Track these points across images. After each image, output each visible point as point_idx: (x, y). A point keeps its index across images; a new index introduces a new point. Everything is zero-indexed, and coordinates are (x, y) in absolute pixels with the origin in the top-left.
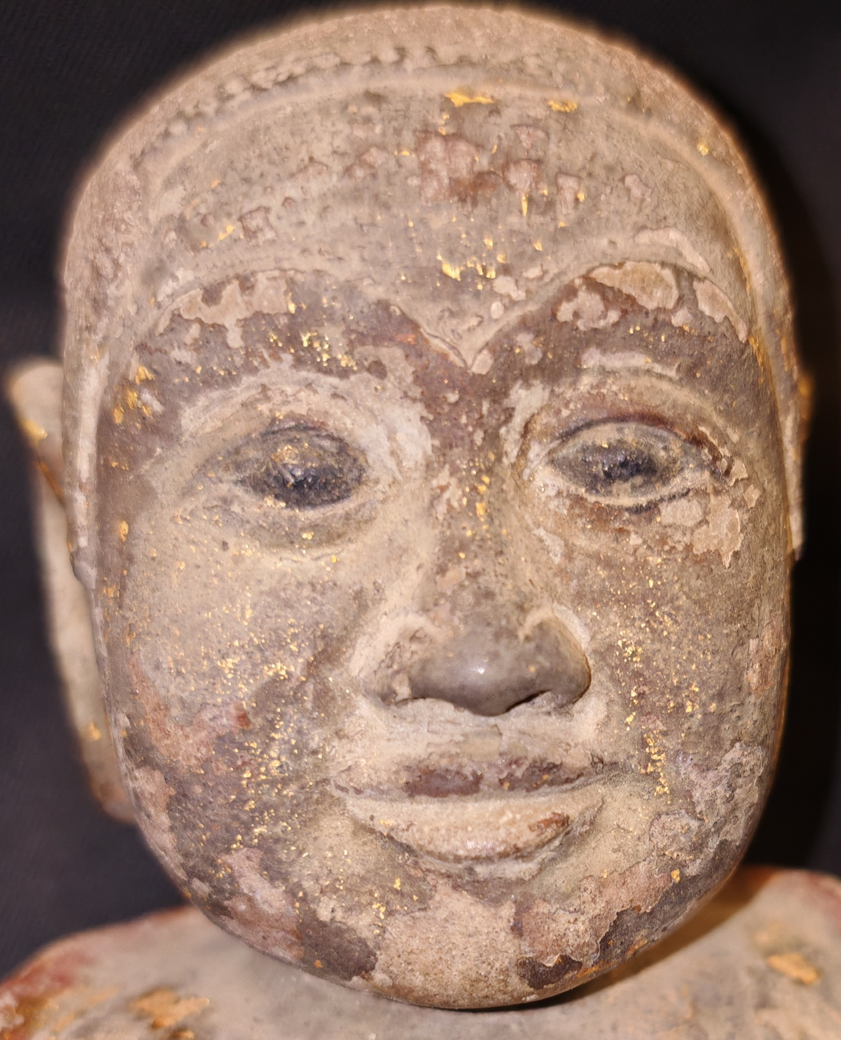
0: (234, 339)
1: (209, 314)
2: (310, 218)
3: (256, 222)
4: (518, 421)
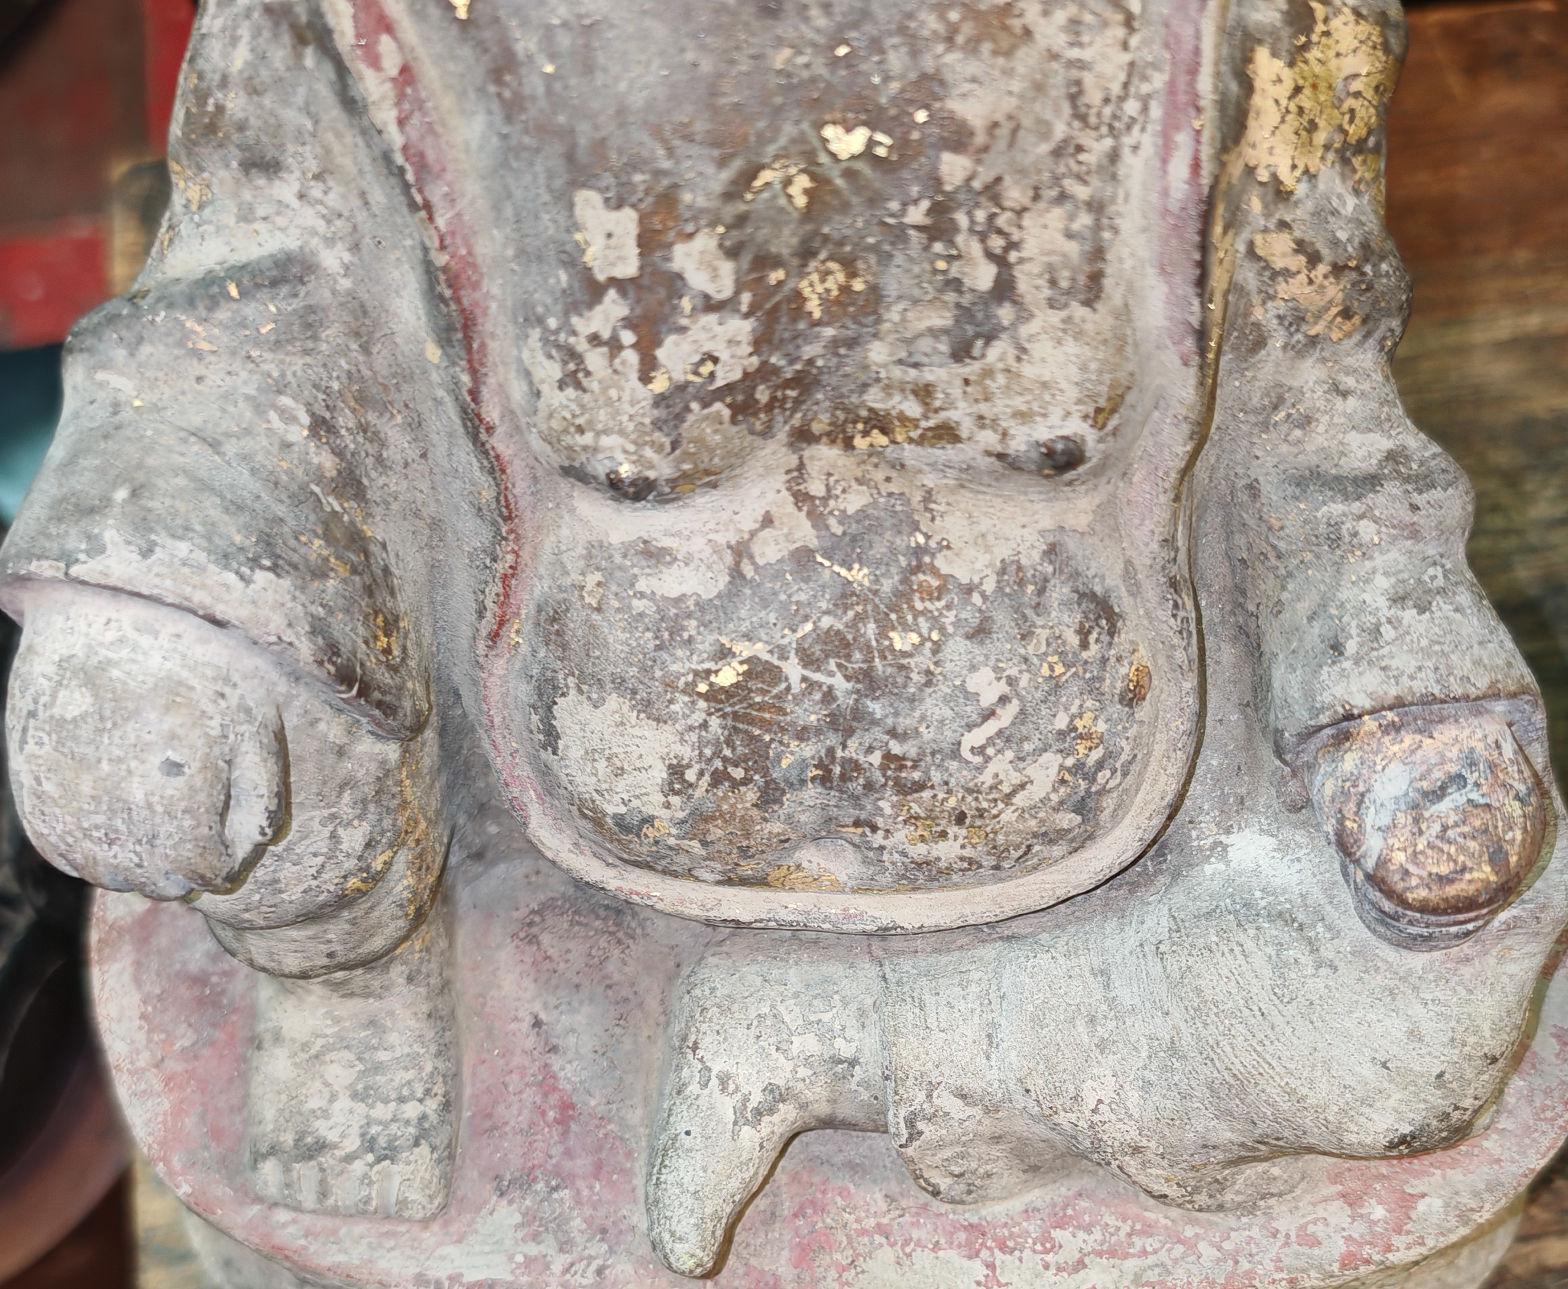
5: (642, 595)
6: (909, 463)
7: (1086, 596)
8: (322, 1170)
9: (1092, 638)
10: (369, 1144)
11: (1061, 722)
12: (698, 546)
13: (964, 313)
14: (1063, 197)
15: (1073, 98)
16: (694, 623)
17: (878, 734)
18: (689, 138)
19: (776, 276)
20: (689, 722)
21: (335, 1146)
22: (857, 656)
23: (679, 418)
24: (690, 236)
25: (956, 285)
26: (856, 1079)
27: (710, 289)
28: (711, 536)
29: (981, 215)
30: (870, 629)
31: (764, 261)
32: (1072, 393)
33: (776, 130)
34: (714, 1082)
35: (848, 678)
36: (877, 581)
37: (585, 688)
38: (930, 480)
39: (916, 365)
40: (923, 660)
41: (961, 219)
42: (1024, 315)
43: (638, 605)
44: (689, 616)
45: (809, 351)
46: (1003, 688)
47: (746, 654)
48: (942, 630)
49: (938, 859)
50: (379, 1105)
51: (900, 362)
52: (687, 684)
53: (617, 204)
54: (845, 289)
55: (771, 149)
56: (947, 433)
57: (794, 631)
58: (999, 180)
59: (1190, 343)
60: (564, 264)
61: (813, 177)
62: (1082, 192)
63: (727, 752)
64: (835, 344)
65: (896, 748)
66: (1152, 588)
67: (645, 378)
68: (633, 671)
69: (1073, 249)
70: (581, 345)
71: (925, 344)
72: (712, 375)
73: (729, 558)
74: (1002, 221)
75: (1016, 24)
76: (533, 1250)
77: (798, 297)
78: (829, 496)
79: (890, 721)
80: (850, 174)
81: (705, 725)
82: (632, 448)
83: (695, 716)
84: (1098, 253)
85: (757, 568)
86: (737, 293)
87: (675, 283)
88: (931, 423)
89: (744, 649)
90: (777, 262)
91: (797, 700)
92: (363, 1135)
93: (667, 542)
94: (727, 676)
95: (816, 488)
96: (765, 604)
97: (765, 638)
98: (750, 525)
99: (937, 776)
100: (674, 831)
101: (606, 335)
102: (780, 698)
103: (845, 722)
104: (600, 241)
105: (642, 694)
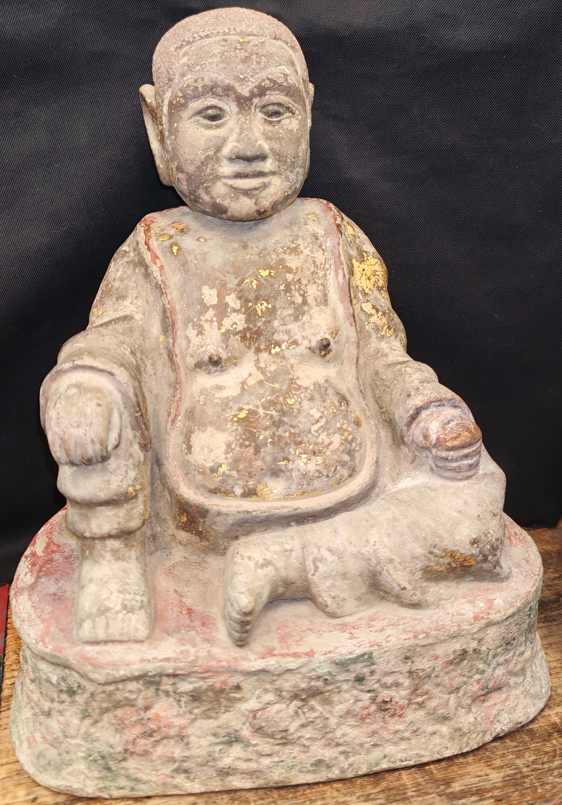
0: (200, 90)
1: (195, 85)
2: (214, 66)
3: (204, 66)
4: (254, 105)
5: (217, 398)
6: (286, 356)
7: (338, 393)
8: (107, 618)
9: (343, 404)
10: (125, 607)
11: (338, 425)
12: (232, 383)
13: (296, 309)
14: (315, 282)
15: (314, 263)
16: (232, 403)
17: (287, 427)
18: (229, 273)
19: (250, 304)
20: (232, 429)
21: (112, 609)
22: (278, 406)
23: (228, 339)
24: (230, 294)
25: (293, 303)
26: (293, 556)
27: (235, 307)
28: (235, 381)
29: (297, 286)
30: (281, 399)
31: (247, 301)
32: (325, 327)
33: (248, 271)
34: (246, 559)
35: (277, 412)
36: (281, 386)
37: (200, 428)
38: (292, 361)
39: (285, 325)
40: (297, 406)
41: (293, 288)
42: (311, 308)
43: (216, 401)
44: (230, 401)
45: (259, 324)
46: (320, 414)
47: (247, 409)
48: (301, 398)
49: (309, 472)
50: (128, 595)
51: (282, 325)
52: (231, 419)
53: (211, 288)
54: (267, 308)
55: (247, 275)
56: (295, 343)
57: (260, 401)
58: (300, 279)
59: (352, 319)
60: (198, 304)
61: (257, 281)
62: (320, 282)
63: (244, 437)
64: (265, 322)
65: (293, 431)
66: (356, 394)
67: (219, 329)
68: (215, 418)
69: (319, 293)
70: (203, 323)
71: (288, 319)
72: (236, 328)
73: (240, 385)
74: (302, 287)
75: (299, 250)
76: (183, 648)
77: (255, 309)
78: (266, 367)
79: (290, 423)
80: (265, 280)
82: (215, 348)
83: (234, 428)
84: (325, 295)
85: (248, 386)
86: (241, 308)
87: (227, 305)
88: (291, 341)
89: (246, 407)
90: (250, 301)
91: (263, 418)
92: (122, 604)
93: (223, 384)
94: (242, 415)
95: (262, 365)
96: (251, 395)
97: (252, 403)
98: (245, 376)
99: (305, 439)
100: (229, 468)
101: (209, 319)
102: (258, 419)
103: (277, 424)
104: (208, 297)
105: (218, 424)
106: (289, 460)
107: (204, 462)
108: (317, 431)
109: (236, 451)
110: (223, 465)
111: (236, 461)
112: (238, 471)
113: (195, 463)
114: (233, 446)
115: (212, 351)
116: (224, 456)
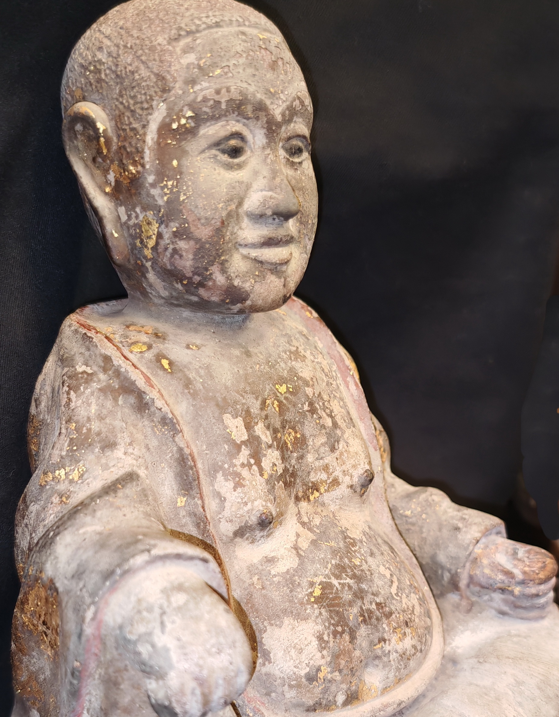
0: (224, 106)
1: (217, 98)
5: (275, 576)
6: (326, 502)
9: (395, 554)
11: (408, 582)
12: (282, 551)
13: (329, 435)
14: (335, 397)
16: (297, 577)
17: (370, 596)
18: (246, 392)
19: (279, 435)
20: (315, 615)
22: (349, 570)
23: (273, 487)
24: (257, 423)
25: (323, 427)
27: (267, 441)
28: (285, 547)
29: (321, 404)
30: (346, 560)
31: (275, 431)
33: (265, 388)
35: (351, 579)
36: (338, 544)
37: (273, 622)
38: (332, 508)
39: (322, 458)
40: (365, 566)
41: (317, 406)
42: (343, 431)
43: (275, 579)
44: (294, 575)
46: (388, 572)
47: (319, 581)
48: (363, 555)
49: (406, 650)
51: (317, 459)
52: (307, 600)
53: (235, 416)
54: (295, 438)
55: (266, 394)
56: (336, 482)
57: (327, 568)
60: (225, 441)
61: (278, 401)
63: (332, 622)
64: (297, 459)
65: (377, 600)
67: (262, 475)
68: (287, 604)
70: (239, 469)
71: (322, 450)
72: (276, 471)
73: (294, 552)
74: (326, 405)
77: (285, 442)
78: (310, 521)
79: (370, 590)
80: (286, 398)
81: (320, 614)
82: (264, 503)
83: (316, 612)
85: (304, 551)
86: (273, 441)
88: (331, 480)
89: (318, 580)
90: (278, 431)
91: (342, 591)
93: (273, 554)
94: (318, 592)
96: (313, 562)
97: (320, 573)
98: (294, 539)
99: (393, 608)
100: (329, 669)
101: (246, 462)
102: (336, 593)
103: (359, 595)
104: (234, 430)
105: (295, 612)
106: (385, 640)
107: (295, 670)
108: (397, 594)
109: (331, 644)
110: (322, 668)
111: (336, 657)
112: (340, 671)
113: (282, 675)
114: (326, 638)
115: (261, 508)
116: (320, 654)
